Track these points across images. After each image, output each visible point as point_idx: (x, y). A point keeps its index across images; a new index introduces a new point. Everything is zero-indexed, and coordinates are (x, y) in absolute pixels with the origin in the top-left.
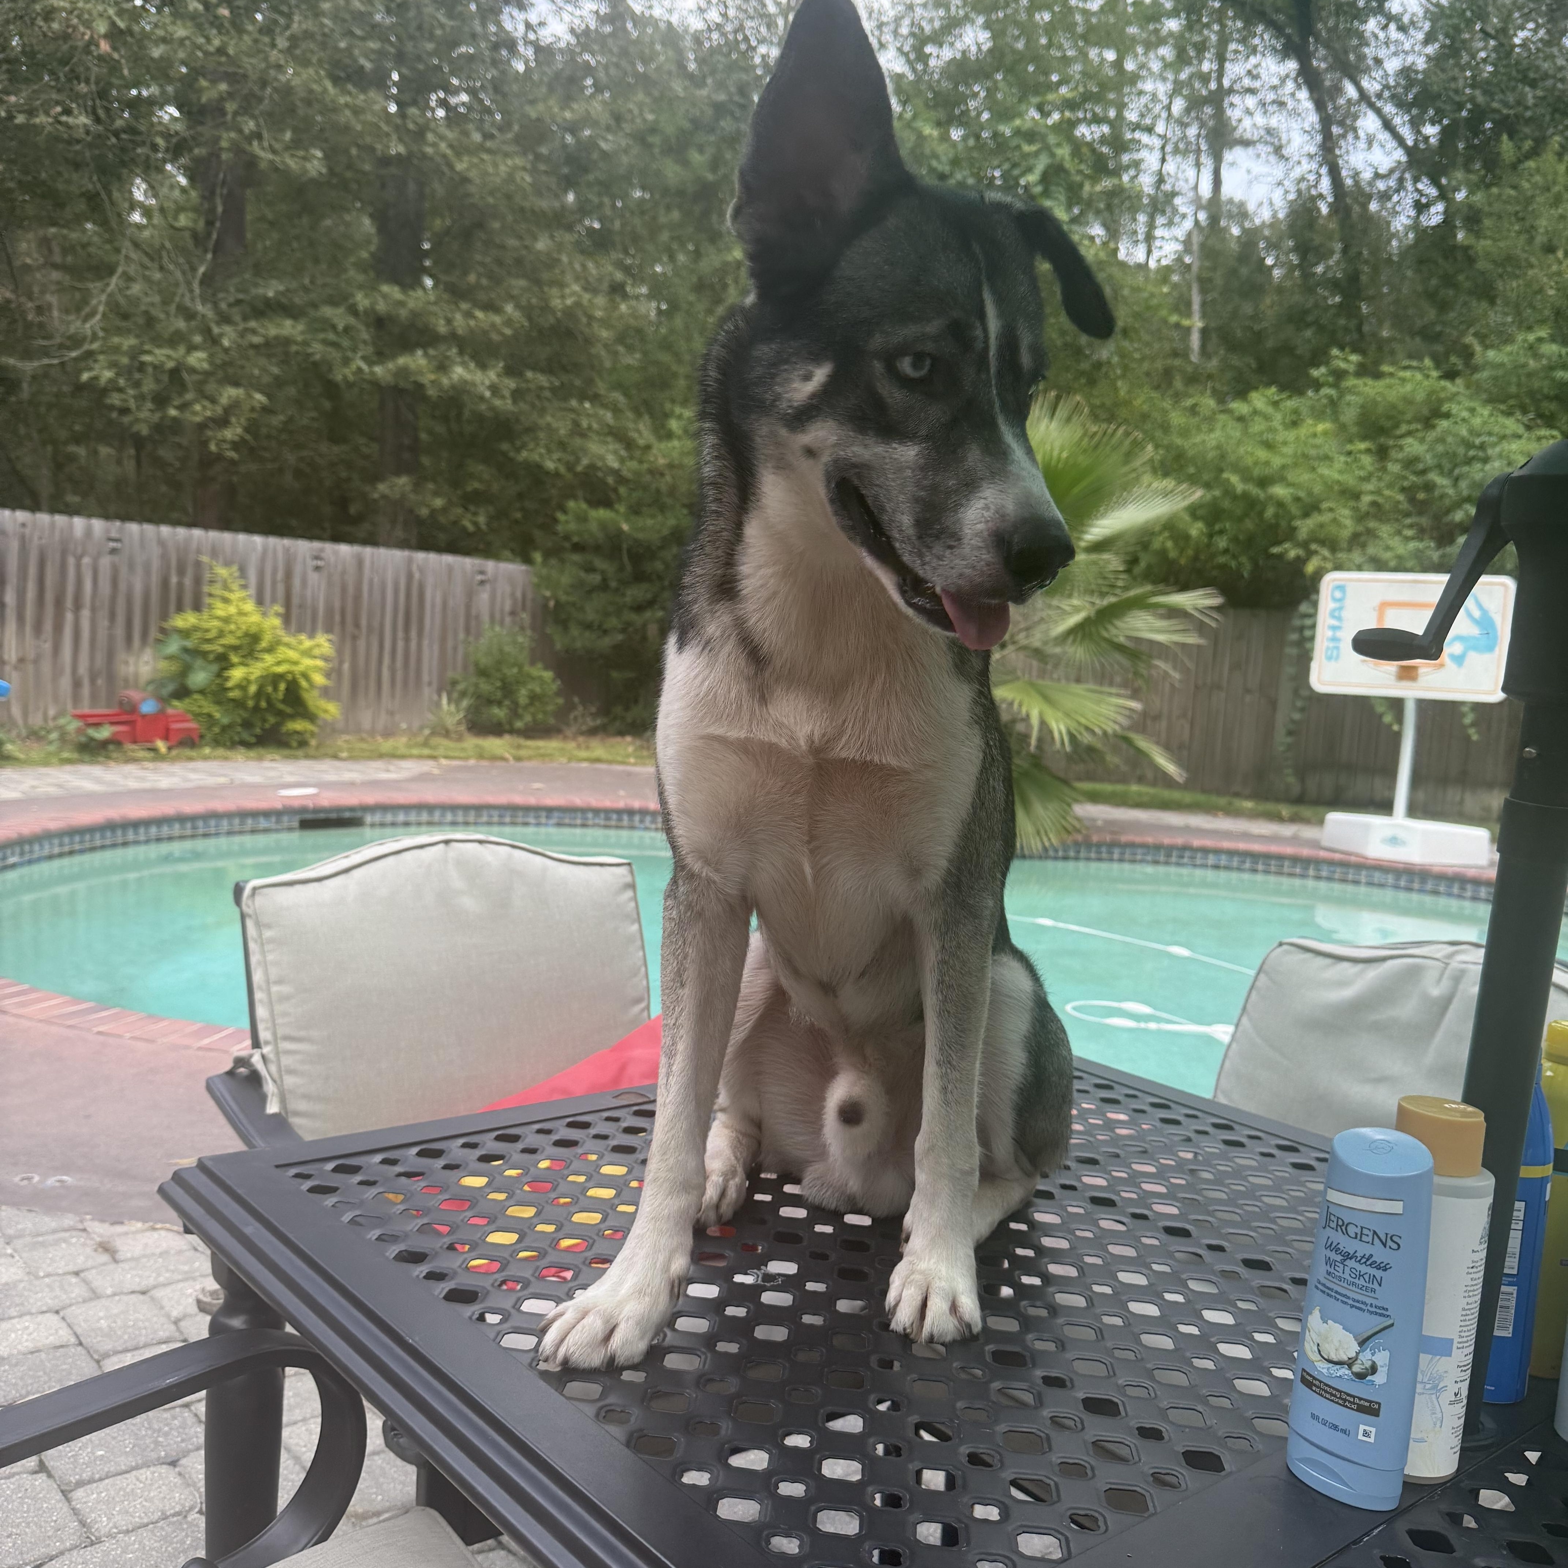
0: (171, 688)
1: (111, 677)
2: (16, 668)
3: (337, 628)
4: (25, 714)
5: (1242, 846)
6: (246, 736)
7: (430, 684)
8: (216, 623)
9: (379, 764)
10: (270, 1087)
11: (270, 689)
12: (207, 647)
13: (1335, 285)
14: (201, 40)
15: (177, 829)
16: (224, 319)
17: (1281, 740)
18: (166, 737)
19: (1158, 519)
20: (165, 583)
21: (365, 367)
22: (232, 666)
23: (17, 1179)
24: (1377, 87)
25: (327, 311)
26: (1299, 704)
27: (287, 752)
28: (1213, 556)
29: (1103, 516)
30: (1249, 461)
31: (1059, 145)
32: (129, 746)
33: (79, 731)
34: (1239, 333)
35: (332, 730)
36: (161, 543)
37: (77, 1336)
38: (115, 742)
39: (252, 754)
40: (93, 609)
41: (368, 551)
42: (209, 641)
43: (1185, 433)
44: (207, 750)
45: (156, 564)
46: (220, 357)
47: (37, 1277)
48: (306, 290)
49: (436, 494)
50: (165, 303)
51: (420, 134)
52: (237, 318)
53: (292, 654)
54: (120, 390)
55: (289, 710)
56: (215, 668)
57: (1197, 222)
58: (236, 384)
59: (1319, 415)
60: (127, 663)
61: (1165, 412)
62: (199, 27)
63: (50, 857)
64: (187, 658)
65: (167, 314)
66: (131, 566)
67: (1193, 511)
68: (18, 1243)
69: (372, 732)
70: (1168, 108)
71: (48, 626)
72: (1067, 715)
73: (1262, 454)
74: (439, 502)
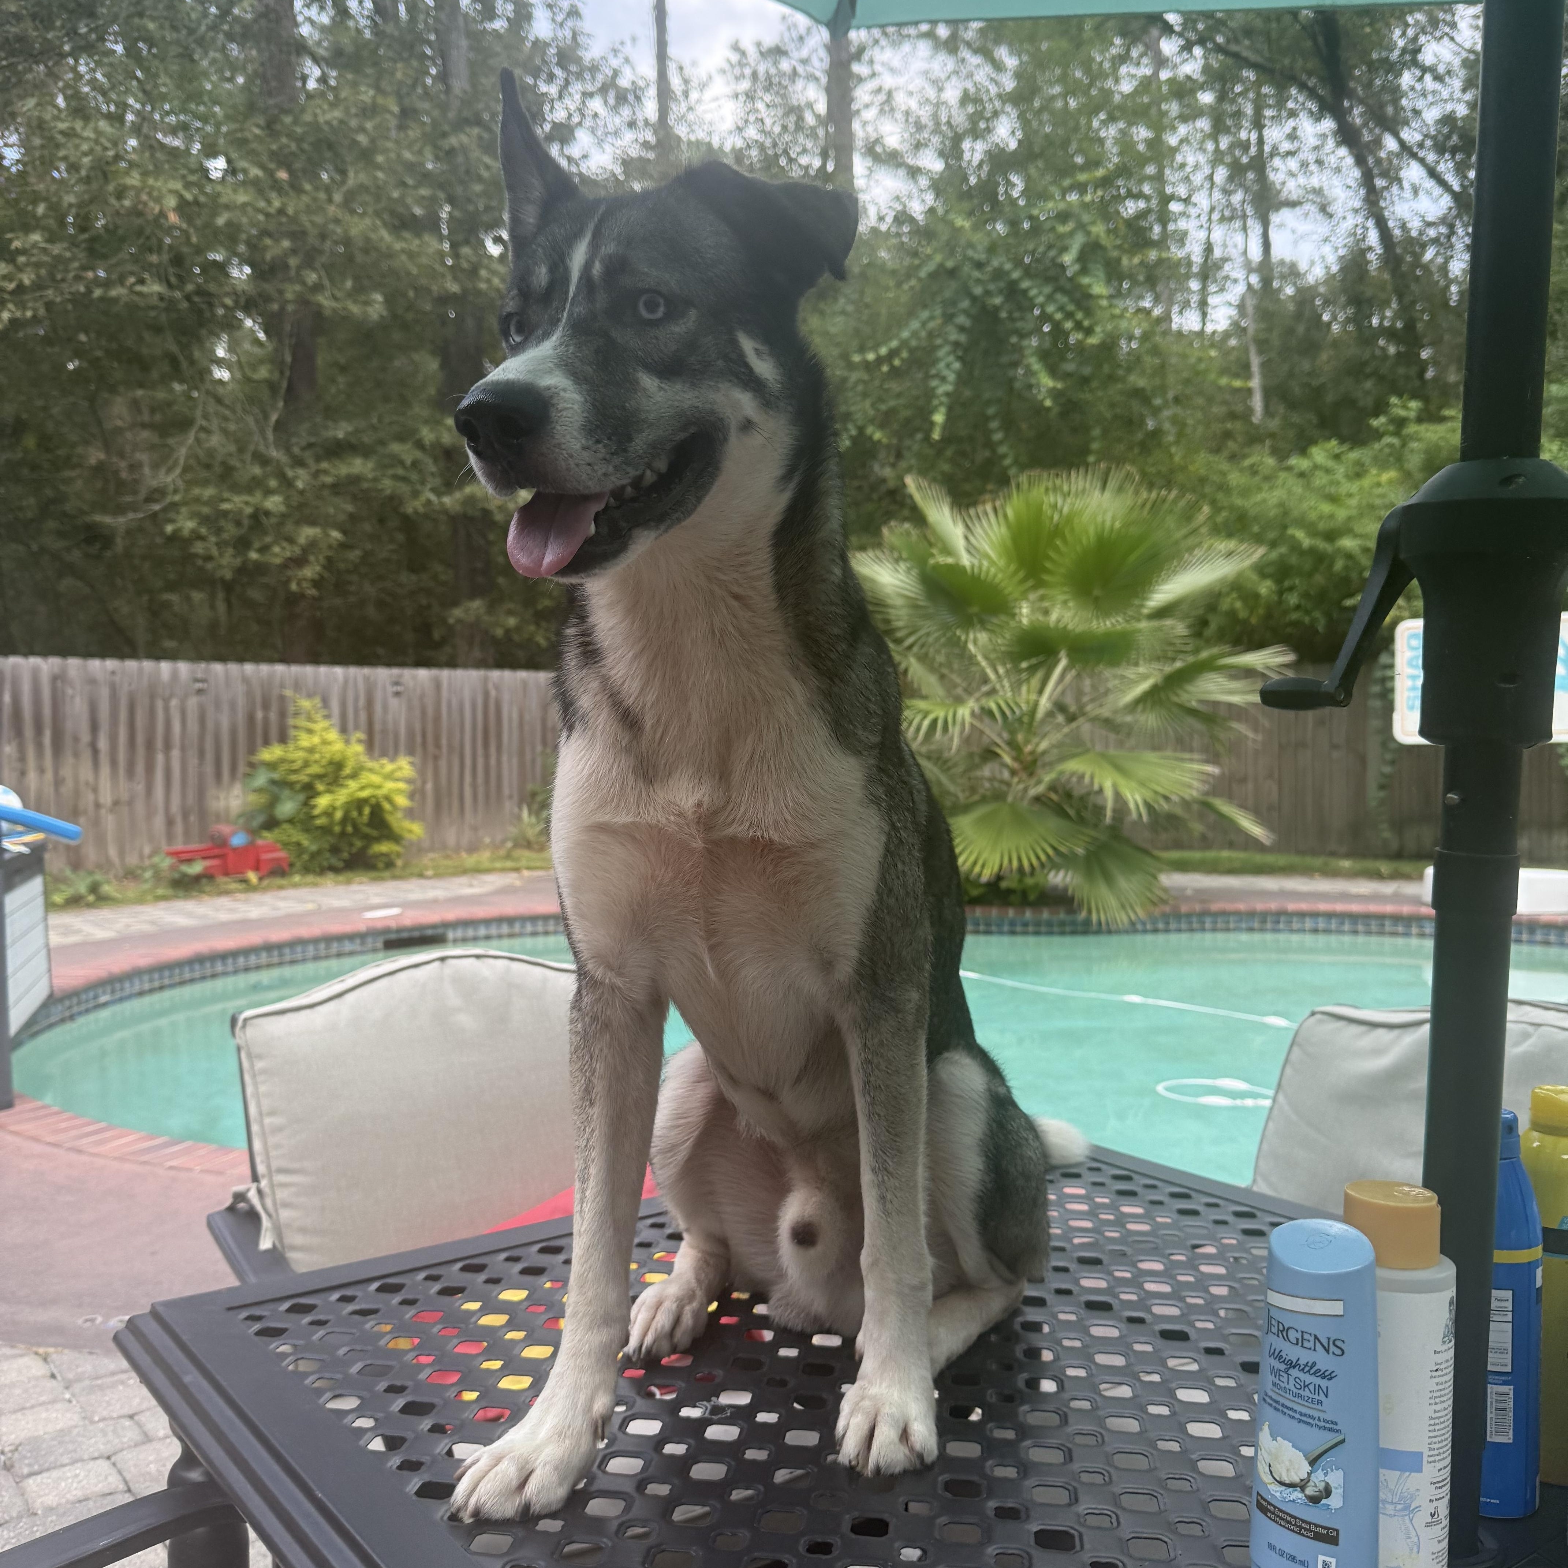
0: (260, 819)
1: (203, 813)
2: (111, 811)
3: (419, 750)
4: (122, 853)
5: (1340, 907)
6: (334, 861)
7: (511, 797)
8: (301, 754)
9: (464, 880)
10: (266, 1222)
11: (355, 814)
12: (293, 778)
13: (1391, 334)
14: (262, 204)
15: (264, 958)
16: (299, 462)
17: (1374, 794)
18: (256, 868)
19: (1222, 581)
20: (251, 719)
21: (433, 497)
22: (318, 794)
23: (80, 1321)
24: (1418, 137)
25: (396, 448)
26: (1389, 756)
27: (374, 874)
28: (1285, 612)
29: (1165, 581)
30: (1313, 516)
31: (1093, 223)
32: (221, 880)
33: (173, 868)
34: (1297, 391)
35: (419, 849)
36: (246, 680)
37: (126, 1482)
38: (208, 876)
39: (341, 878)
40: (183, 749)
41: (445, 674)
42: (295, 772)
43: (1245, 492)
44: (297, 878)
45: (241, 701)
46: (296, 500)
47: (92, 1422)
48: (374, 428)
49: (510, 613)
50: (241, 450)
51: (474, 272)
52: (311, 461)
53: (375, 779)
54: (202, 538)
55: (374, 833)
56: (301, 797)
57: (1250, 286)
58: (313, 523)
59: (1382, 464)
60: (218, 798)
61: (1224, 474)
62: (261, 192)
63: (141, 994)
64: (275, 789)
65: (243, 461)
66: (218, 705)
67: (1261, 570)
68: (77, 1388)
69: (457, 849)
70: (1210, 177)
71: (140, 768)
72: (1142, 784)
73: (1326, 508)
74: (512, 622)
